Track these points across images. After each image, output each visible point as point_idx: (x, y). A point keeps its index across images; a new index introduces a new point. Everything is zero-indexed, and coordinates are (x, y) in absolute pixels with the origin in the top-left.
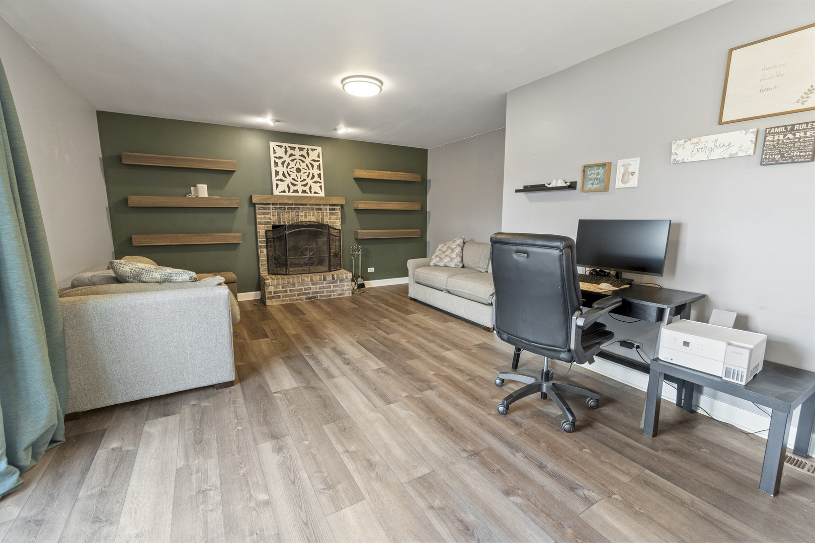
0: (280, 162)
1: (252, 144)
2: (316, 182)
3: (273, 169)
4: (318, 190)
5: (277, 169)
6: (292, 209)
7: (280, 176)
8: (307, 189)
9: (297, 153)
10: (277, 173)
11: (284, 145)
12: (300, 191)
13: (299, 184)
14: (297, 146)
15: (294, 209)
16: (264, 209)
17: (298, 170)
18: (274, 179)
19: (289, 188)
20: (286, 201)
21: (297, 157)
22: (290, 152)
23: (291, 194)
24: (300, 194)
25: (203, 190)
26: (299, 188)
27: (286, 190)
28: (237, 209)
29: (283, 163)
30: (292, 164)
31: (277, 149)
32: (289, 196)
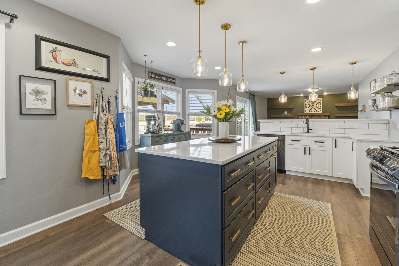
0: (307, 104)
2: (319, 109)
3: (305, 106)
4: (320, 111)
5: (306, 106)
6: (310, 117)
7: (307, 108)
8: (316, 111)
10: (306, 107)
11: (309, 99)
15: (311, 117)
16: (302, 117)
17: (313, 106)
18: (305, 108)
20: (308, 115)
21: (313, 102)
22: (311, 101)
23: (310, 113)
24: (313, 112)
25: (286, 113)
26: (313, 111)
27: (309, 111)
28: (294, 117)
29: (308, 104)
30: (311, 104)
31: (307, 101)
32: (309, 113)
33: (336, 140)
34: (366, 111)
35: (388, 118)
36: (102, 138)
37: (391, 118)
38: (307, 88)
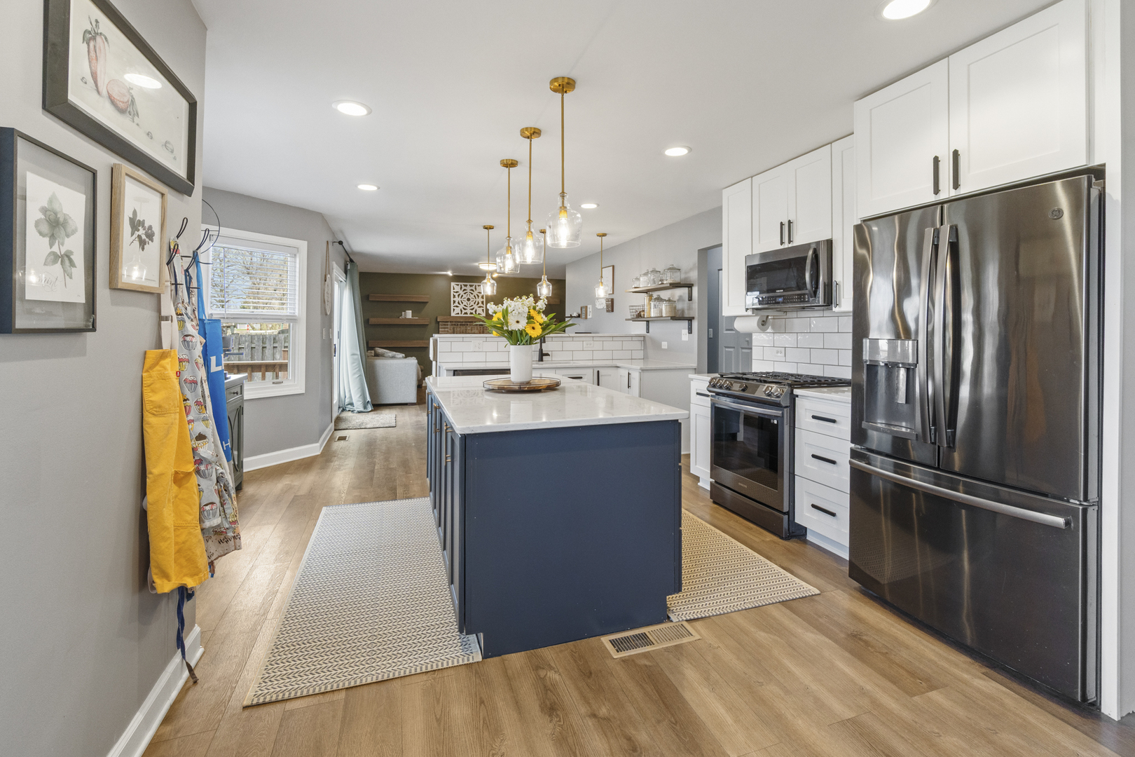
0: (456, 295)
1: (441, 284)
2: (480, 307)
3: (452, 299)
4: (481, 312)
5: (455, 299)
6: (462, 325)
7: (456, 304)
8: (473, 311)
9: (468, 288)
10: (454, 302)
11: (460, 284)
12: (469, 313)
13: (468, 308)
14: (468, 284)
15: (464, 325)
16: (445, 325)
17: (468, 300)
18: (452, 305)
19: (461, 311)
20: (459, 320)
21: (468, 291)
22: (463, 288)
23: (462, 315)
24: (469, 315)
25: (409, 314)
26: (468, 311)
27: (460, 313)
28: (428, 325)
29: (459, 296)
30: (465, 296)
31: (455, 287)
32: (460, 315)
33: (598, 372)
34: (588, 317)
35: (643, 332)
36: (198, 420)
37: (648, 332)
38: (477, 260)
